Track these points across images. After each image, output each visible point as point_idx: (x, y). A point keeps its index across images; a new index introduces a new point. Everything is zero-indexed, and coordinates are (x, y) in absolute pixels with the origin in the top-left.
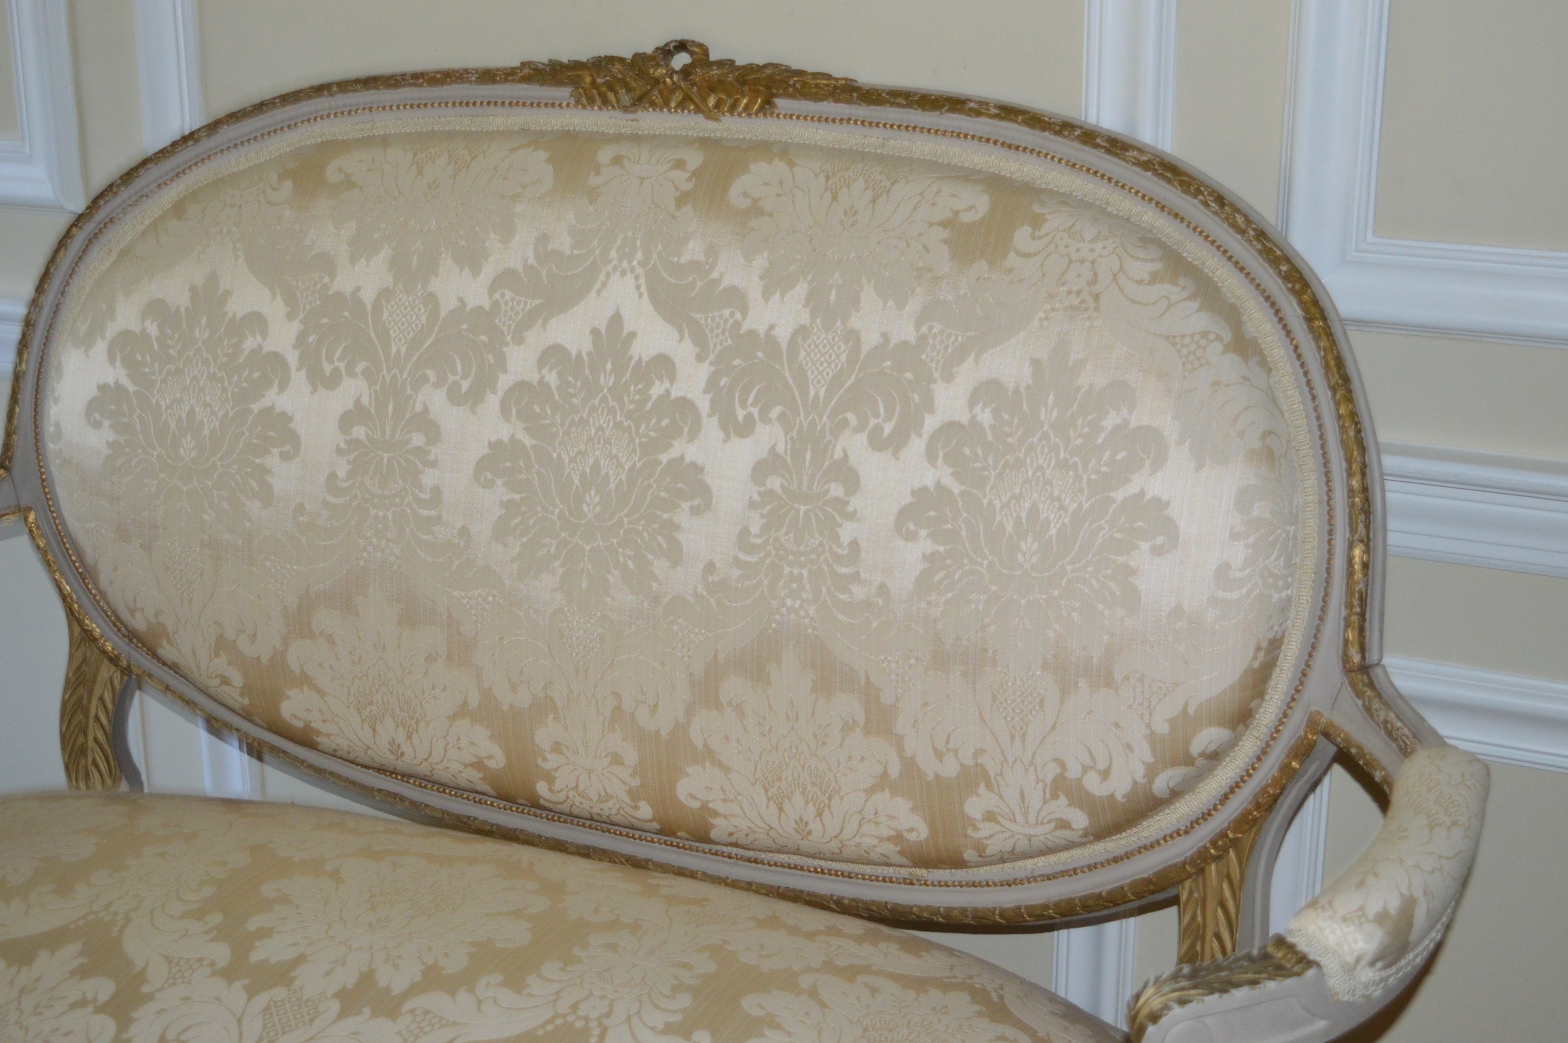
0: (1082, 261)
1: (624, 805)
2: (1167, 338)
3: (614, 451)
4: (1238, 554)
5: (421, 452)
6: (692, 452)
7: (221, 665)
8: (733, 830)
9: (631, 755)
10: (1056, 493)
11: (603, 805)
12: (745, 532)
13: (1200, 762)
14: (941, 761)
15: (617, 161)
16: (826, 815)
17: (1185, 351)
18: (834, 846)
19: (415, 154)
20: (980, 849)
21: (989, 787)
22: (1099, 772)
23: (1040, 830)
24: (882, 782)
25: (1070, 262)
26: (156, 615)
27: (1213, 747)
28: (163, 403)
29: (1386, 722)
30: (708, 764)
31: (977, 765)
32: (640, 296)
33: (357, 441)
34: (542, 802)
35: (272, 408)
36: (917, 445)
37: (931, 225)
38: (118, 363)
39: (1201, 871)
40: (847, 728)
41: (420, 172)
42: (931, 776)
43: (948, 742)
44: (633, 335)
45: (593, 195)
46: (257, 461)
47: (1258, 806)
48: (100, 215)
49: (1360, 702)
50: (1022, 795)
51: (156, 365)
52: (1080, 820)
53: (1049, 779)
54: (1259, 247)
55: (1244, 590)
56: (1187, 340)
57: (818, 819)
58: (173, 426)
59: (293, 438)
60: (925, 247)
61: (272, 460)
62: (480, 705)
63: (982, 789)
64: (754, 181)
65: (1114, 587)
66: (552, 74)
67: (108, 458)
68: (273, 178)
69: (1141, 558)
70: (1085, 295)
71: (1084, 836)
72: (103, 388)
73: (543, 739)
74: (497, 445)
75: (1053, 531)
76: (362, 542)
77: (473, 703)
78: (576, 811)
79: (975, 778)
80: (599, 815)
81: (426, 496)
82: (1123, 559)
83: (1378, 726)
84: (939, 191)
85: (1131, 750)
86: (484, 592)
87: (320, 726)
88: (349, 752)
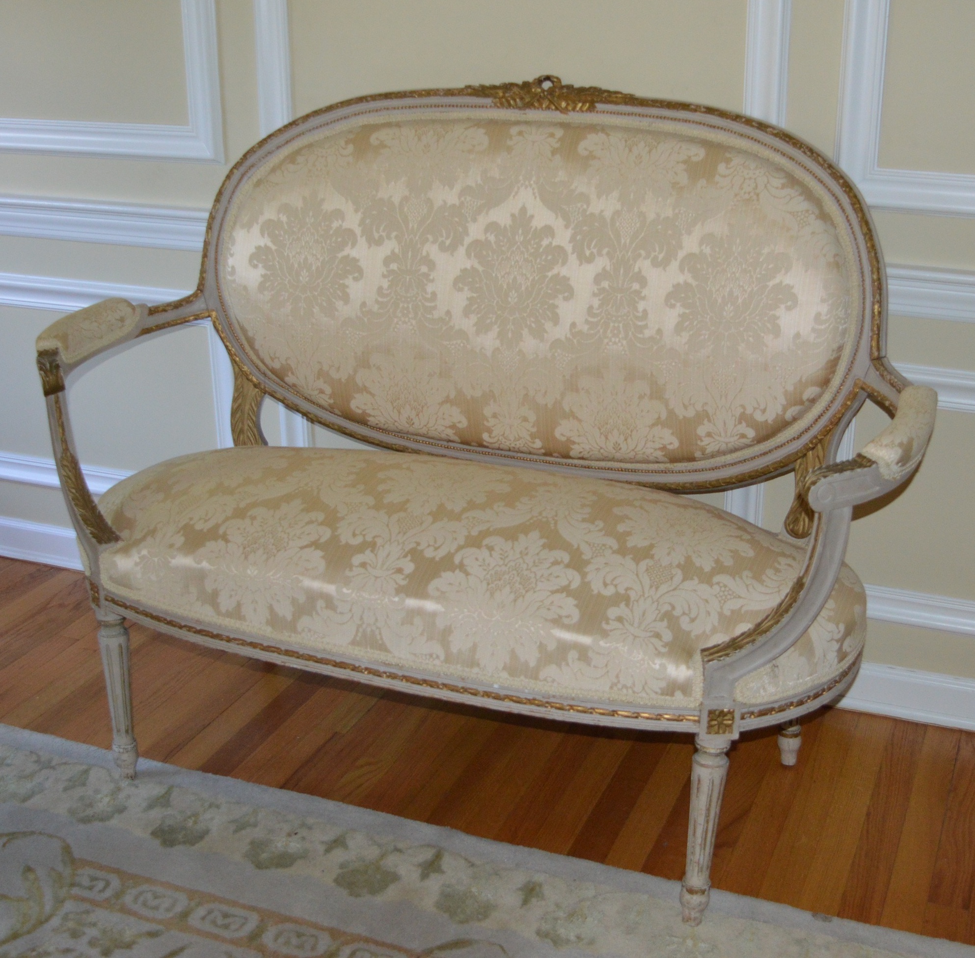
0: (750, 178)
1: (528, 442)
2: (790, 213)
3: (524, 272)
4: (824, 309)
5: (426, 275)
6: (564, 271)
7: (320, 384)
8: (582, 450)
9: (532, 418)
10: (741, 284)
11: (517, 443)
12: (591, 308)
13: (807, 403)
14: (687, 410)
15: (520, 133)
16: (629, 440)
17: (799, 218)
18: (632, 455)
19: (416, 131)
20: (703, 451)
21: (709, 421)
22: (761, 410)
23: (732, 440)
24: (658, 422)
25: (745, 179)
26: (286, 360)
27: (812, 396)
28: (290, 255)
29: (890, 380)
30: (571, 418)
31: (703, 411)
32: (535, 198)
33: (393, 271)
34: (485, 443)
35: (349, 255)
36: (675, 265)
37: (678, 162)
38: (266, 235)
39: (805, 455)
40: (641, 397)
41: (419, 139)
42: (681, 417)
43: (690, 400)
44: (532, 217)
45: (509, 149)
46: (341, 282)
47: (832, 423)
48: (248, 163)
49: (878, 373)
50: (725, 423)
51: (286, 236)
52: (751, 433)
53: (738, 415)
54: (830, 172)
55: (827, 325)
56: (800, 214)
57: (625, 442)
58: (296, 266)
59: (360, 271)
60: (676, 173)
61: (349, 281)
62: (455, 397)
63: (706, 422)
64: (590, 143)
65: (769, 325)
66: (483, 91)
67: (261, 283)
68: (342, 143)
69: (781, 312)
70: (752, 194)
71: (753, 441)
72: (258, 248)
73: (488, 411)
74: (464, 271)
75: (740, 301)
76: (396, 320)
77: (452, 396)
78: (502, 446)
79: (703, 416)
80: (514, 448)
81: (429, 296)
82: (773, 312)
83: (887, 382)
84: (681, 147)
85: (776, 398)
86: (459, 341)
87: (370, 412)
88: (385, 424)
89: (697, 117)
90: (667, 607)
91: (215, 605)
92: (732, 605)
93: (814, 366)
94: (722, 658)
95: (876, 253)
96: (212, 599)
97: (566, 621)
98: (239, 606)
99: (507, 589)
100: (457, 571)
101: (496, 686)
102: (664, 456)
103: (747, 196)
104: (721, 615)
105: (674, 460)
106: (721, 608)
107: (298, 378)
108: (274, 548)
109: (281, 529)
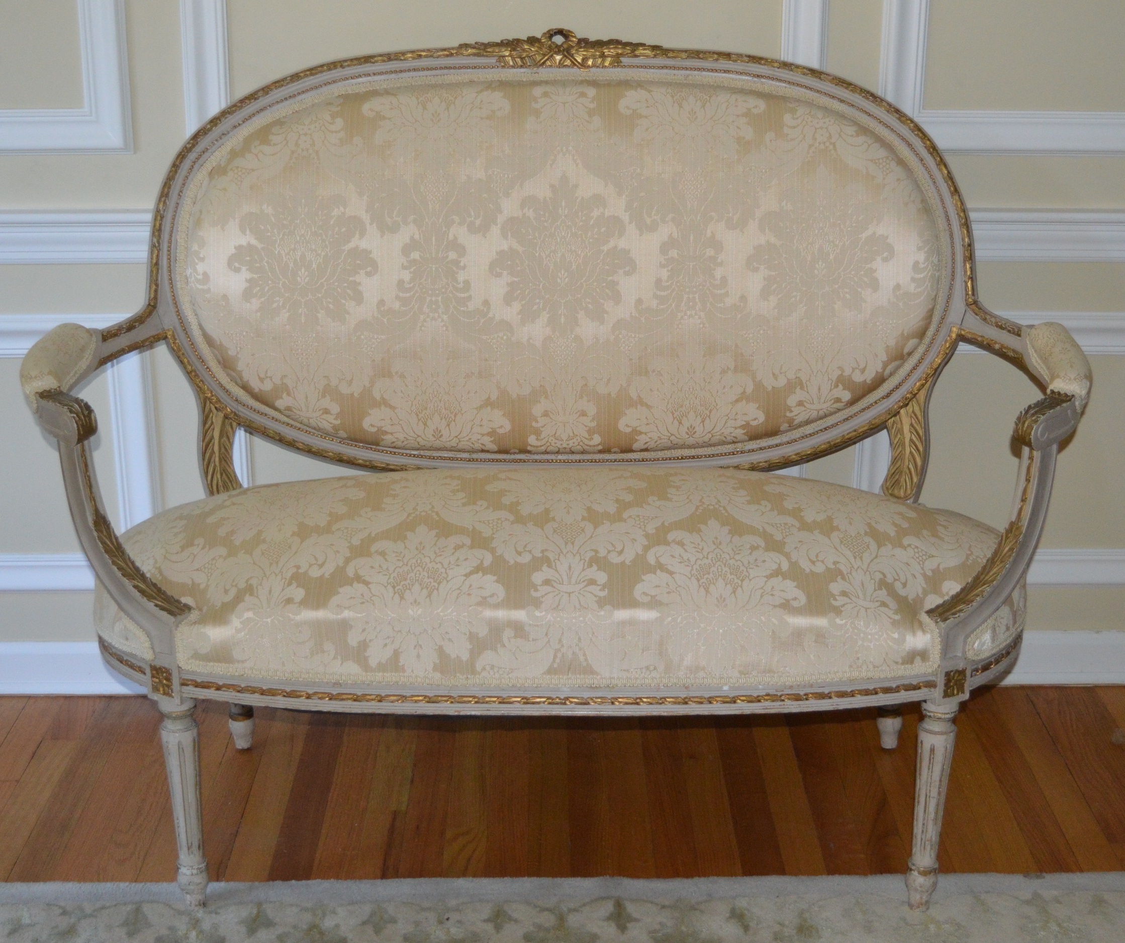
0: (821, 128)
1: (583, 439)
2: (872, 161)
3: (574, 249)
4: (921, 257)
5: (456, 263)
6: (622, 244)
7: (326, 403)
8: (648, 440)
9: (592, 410)
10: (831, 239)
11: (571, 442)
12: (659, 281)
13: (905, 356)
14: (777, 380)
15: (546, 94)
16: (707, 421)
17: (881, 166)
18: (706, 439)
19: (417, 98)
20: (790, 421)
21: (802, 388)
22: (860, 370)
23: (825, 406)
24: (743, 397)
25: (816, 129)
26: (281, 379)
27: (911, 348)
28: (282, 252)
30: (639, 406)
31: (796, 378)
32: (577, 165)
33: (415, 260)
34: (529, 448)
35: (357, 247)
36: (753, 225)
37: (738, 116)
38: (248, 232)
39: (897, 413)
40: (724, 372)
41: (425, 108)
42: (769, 388)
43: (781, 368)
44: (576, 186)
45: (537, 113)
46: (351, 279)
49: (978, 317)
50: (819, 389)
51: (275, 231)
52: (847, 396)
53: (834, 378)
54: (897, 116)
55: (926, 273)
56: (881, 161)
57: (702, 424)
58: (291, 265)
59: (374, 264)
60: (738, 128)
61: (361, 277)
62: (498, 398)
63: (798, 389)
64: (630, 100)
65: (866, 279)
66: (483, 48)
67: (246, 289)
68: (328, 118)
69: (878, 264)
70: (827, 144)
71: (847, 404)
72: (239, 248)
73: (537, 410)
74: (501, 253)
75: (832, 257)
76: (422, 317)
77: (494, 397)
78: (550, 449)
79: (795, 384)
80: (565, 448)
81: (461, 286)
82: (869, 266)
84: (736, 100)
85: (876, 356)
86: (501, 334)
87: (388, 428)
88: (403, 442)
89: (739, 66)
90: (878, 576)
91: (363, 663)
92: (930, 565)
93: (913, 319)
94: (957, 616)
95: (959, 196)
96: (359, 654)
97: (795, 604)
98: (396, 654)
99: (720, 583)
100: (658, 572)
101: (726, 688)
102: (744, 434)
103: (822, 147)
104: (924, 575)
105: (754, 436)
106: (922, 569)
107: (295, 399)
108: (432, 581)
109: (427, 560)
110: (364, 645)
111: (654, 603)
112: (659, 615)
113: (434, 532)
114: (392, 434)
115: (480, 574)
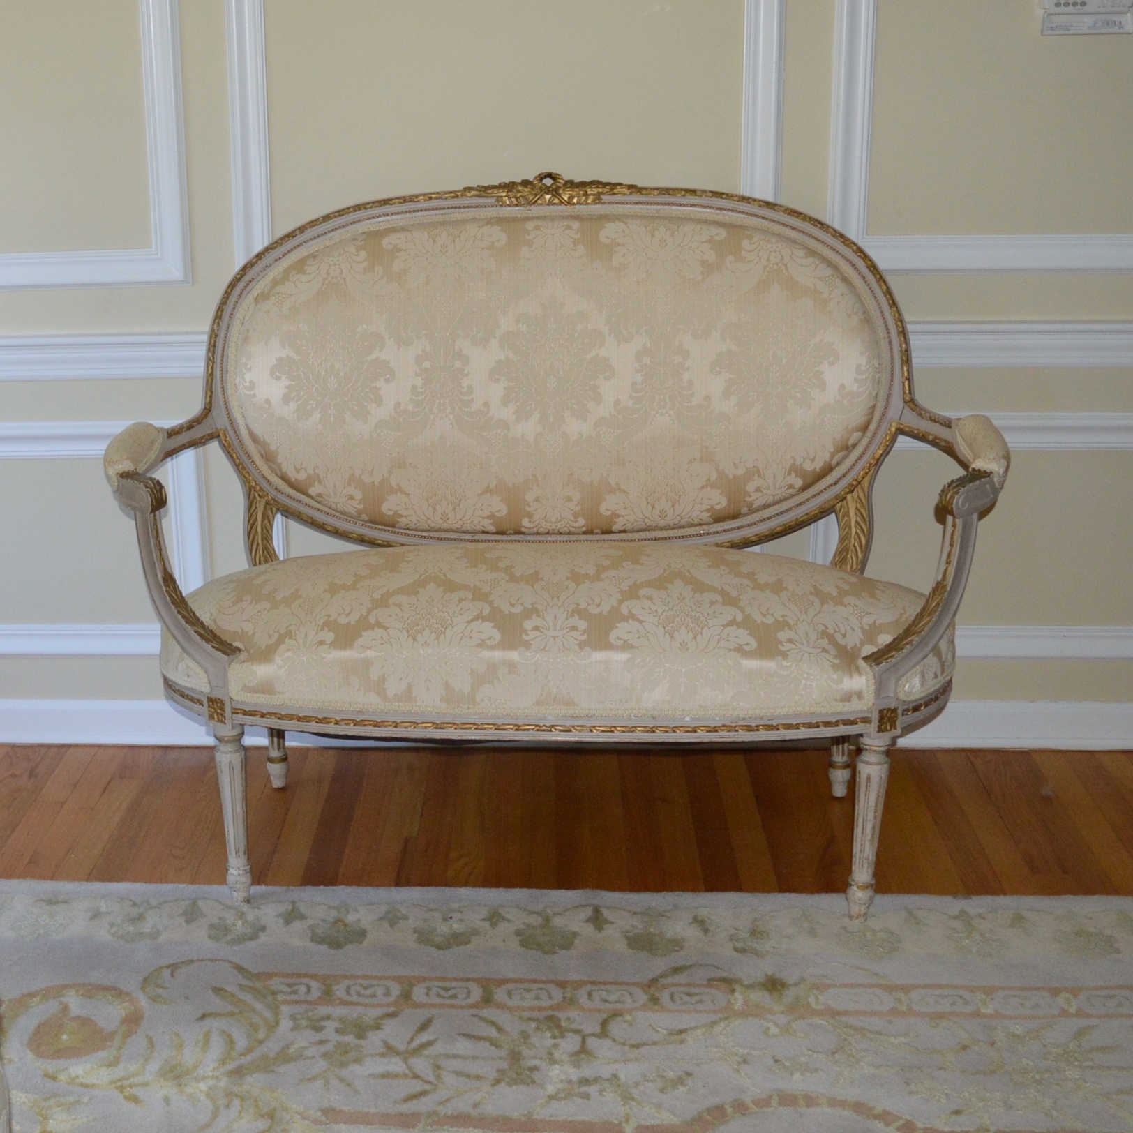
0: (775, 251)
1: (569, 521)
2: (819, 278)
3: (561, 358)
4: (863, 361)
5: (461, 370)
6: (603, 353)
7: (351, 490)
8: (626, 522)
9: (577, 496)
10: (784, 346)
11: (559, 524)
12: (634, 384)
13: (849, 448)
14: (737, 469)
15: (537, 228)
16: (677, 506)
17: (827, 283)
18: (676, 522)
19: (428, 233)
20: (750, 505)
21: (759, 476)
22: (810, 460)
23: (780, 492)
24: (708, 484)
25: (770, 252)
26: (314, 470)
27: (854, 441)
28: (315, 363)
29: (930, 417)
30: (617, 493)
31: (754, 467)
32: (564, 287)
33: (426, 369)
34: (523, 529)
35: (378, 358)
36: (716, 335)
37: (702, 242)
38: (287, 347)
39: (844, 498)
40: (690, 462)
41: (435, 241)
42: (731, 477)
43: (741, 459)
44: (563, 304)
45: (530, 243)
46: (372, 385)
49: (914, 413)
50: (774, 477)
52: (799, 483)
53: (788, 467)
54: (842, 240)
55: (867, 374)
56: (827, 279)
57: (672, 508)
58: (323, 374)
59: (391, 371)
60: (702, 252)
61: (381, 383)
62: (496, 486)
63: (756, 477)
64: (610, 231)
65: (814, 381)
66: (484, 191)
67: (285, 394)
68: (354, 251)
69: (825, 367)
70: (780, 265)
71: (799, 491)
72: (280, 360)
73: (529, 497)
74: (499, 362)
75: (784, 361)
76: (432, 417)
77: (493, 486)
78: (541, 530)
79: (754, 472)
80: (553, 530)
81: (465, 390)
82: (817, 368)
83: (927, 419)
84: (701, 229)
85: (824, 447)
86: (499, 431)
87: (403, 513)
88: (415, 524)
89: (704, 201)
90: (821, 628)
91: (381, 692)
92: (867, 620)
93: (857, 416)
94: (889, 661)
95: (897, 308)
96: (379, 687)
97: (747, 648)
98: (410, 687)
99: (683, 630)
100: (630, 621)
101: (687, 719)
102: (710, 517)
103: (775, 267)
104: (862, 628)
105: (718, 519)
106: (861, 623)
107: (325, 487)
108: (440, 626)
109: (436, 610)
110: (383, 679)
111: (626, 646)
112: (630, 656)
113: (441, 589)
114: (406, 517)
115: (480, 621)
